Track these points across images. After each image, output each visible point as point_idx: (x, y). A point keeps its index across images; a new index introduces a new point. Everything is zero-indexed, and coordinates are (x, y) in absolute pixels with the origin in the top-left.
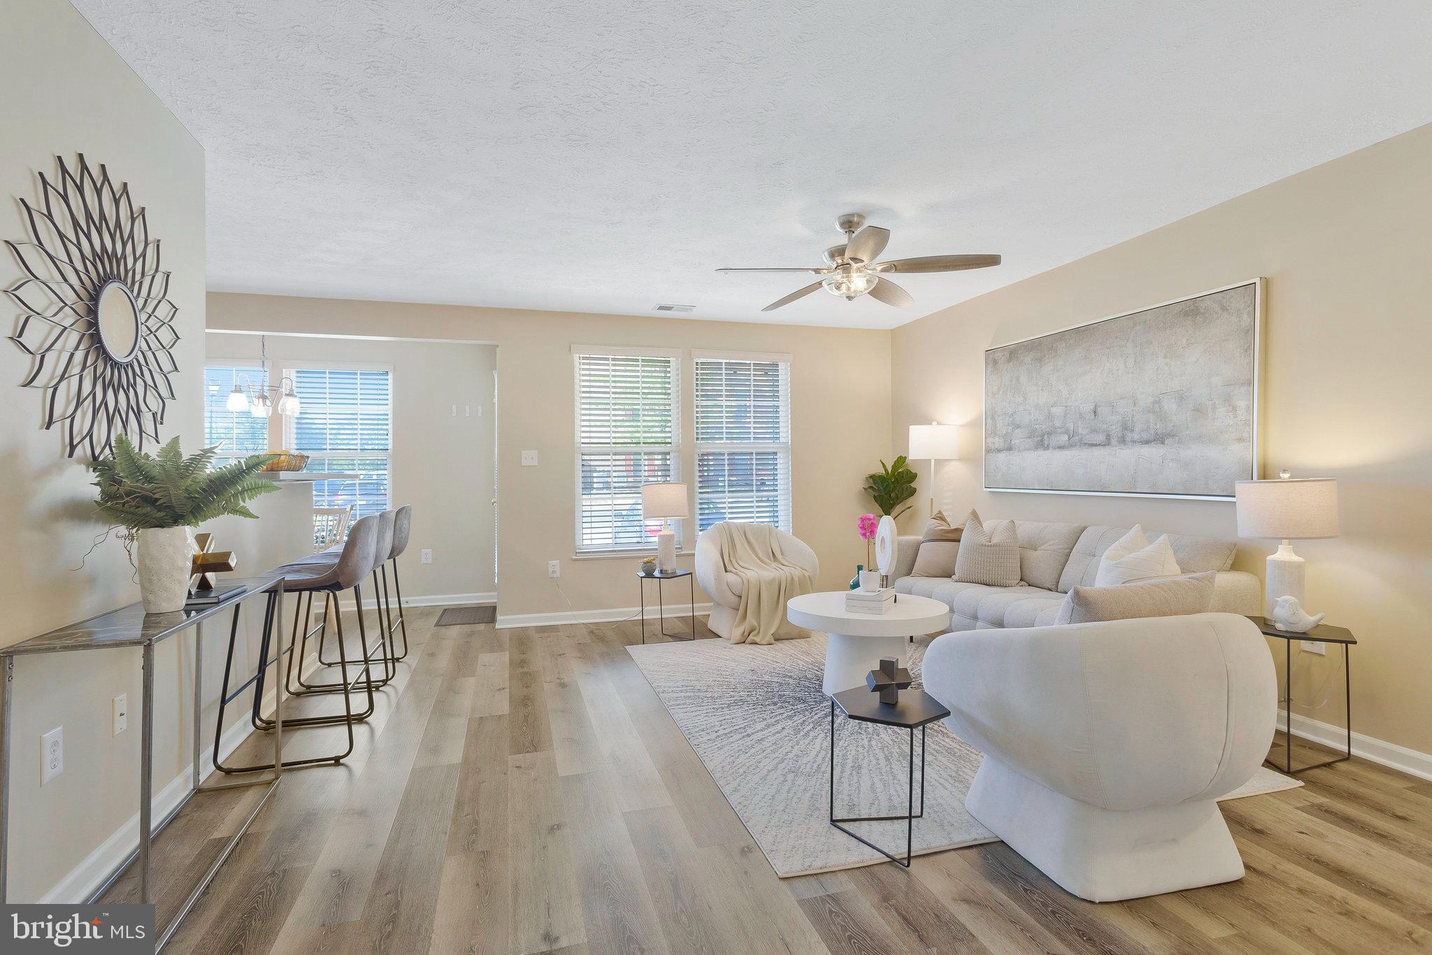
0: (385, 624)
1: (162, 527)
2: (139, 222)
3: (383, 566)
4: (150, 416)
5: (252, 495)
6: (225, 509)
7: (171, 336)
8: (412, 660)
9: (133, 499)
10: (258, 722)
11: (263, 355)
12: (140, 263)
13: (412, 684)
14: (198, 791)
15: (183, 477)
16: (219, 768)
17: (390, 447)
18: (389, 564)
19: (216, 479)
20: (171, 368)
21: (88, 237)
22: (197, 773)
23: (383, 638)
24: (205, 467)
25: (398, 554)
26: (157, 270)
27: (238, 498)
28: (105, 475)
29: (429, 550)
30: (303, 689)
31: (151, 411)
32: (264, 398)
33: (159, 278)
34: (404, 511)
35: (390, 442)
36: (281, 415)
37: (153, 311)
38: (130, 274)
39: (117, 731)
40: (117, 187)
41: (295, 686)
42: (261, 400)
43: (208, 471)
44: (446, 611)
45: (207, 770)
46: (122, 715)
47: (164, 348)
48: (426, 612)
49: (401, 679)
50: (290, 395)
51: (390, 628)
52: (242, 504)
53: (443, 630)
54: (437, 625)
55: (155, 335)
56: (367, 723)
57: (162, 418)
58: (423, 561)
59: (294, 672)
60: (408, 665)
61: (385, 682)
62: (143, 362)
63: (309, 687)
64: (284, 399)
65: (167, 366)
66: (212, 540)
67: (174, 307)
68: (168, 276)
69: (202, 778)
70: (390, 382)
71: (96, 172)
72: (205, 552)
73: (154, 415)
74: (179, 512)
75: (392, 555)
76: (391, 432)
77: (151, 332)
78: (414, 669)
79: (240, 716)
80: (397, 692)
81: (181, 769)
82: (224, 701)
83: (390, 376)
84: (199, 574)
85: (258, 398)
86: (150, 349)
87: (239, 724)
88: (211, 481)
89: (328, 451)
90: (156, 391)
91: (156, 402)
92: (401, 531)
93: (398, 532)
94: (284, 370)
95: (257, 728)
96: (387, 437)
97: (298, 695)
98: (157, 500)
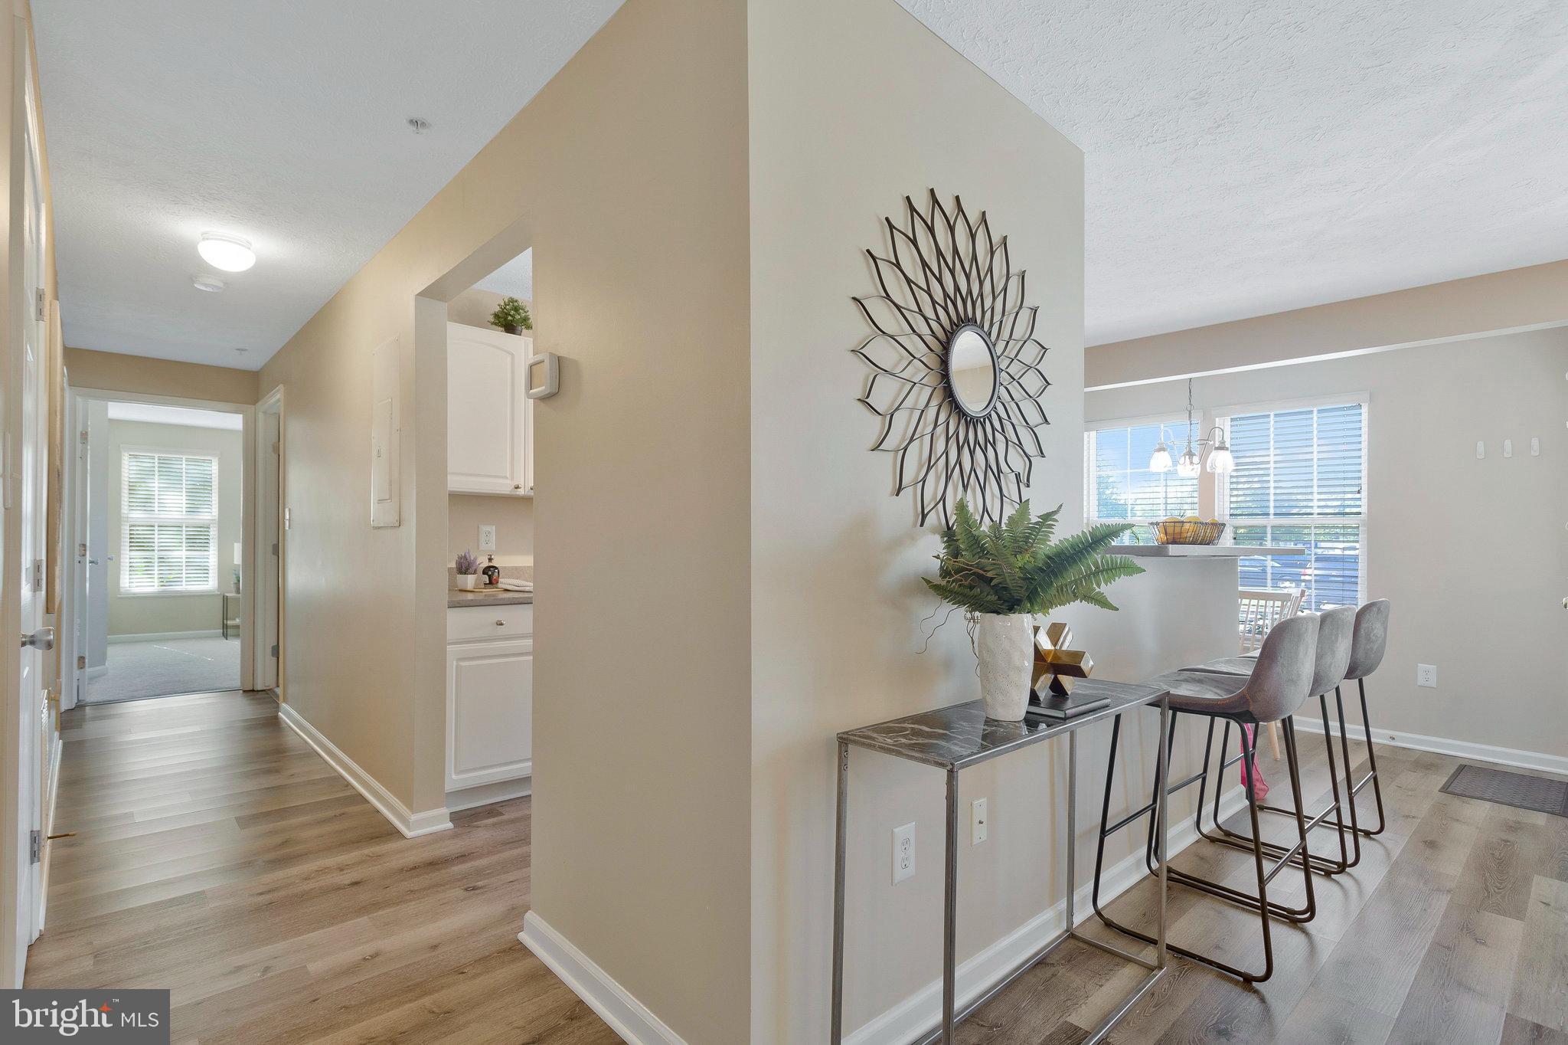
0: (1341, 775)
1: (998, 613)
2: (999, 255)
3: (1337, 689)
4: (1012, 477)
5: (1109, 577)
6: (1075, 597)
7: (1041, 383)
8: (1396, 839)
9: (966, 577)
10: (1155, 865)
11: (1191, 402)
12: (1000, 300)
13: (1389, 885)
14: (1071, 935)
15: (1019, 551)
16: (1098, 913)
17: (1364, 509)
18: (1350, 688)
19: (1056, 555)
20: (1039, 419)
21: (940, 281)
22: (1070, 913)
23: (1337, 799)
24: (1046, 539)
25: (1368, 671)
26: (1021, 307)
27: (1091, 582)
28: (951, 547)
29: (1432, 668)
30: (1219, 835)
31: (1013, 471)
32: (1190, 454)
33: (1025, 316)
34: (1375, 609)
35: (1364, 502)
36: (1214, 474)
37: (1016, 356)
38: (988, 315)
39: (976, 841)
40: (973, 218)
41: (1208, 827)
42: (1187, 457)
43: (1052, 544)
44: (1463, 769)
45: (1083, 913)
46: (981, 822)
47: (1031, 397)
48: (1427, 763)
49: (1371, 870)
50: (1222, 448)
51: (1350, 787)
52: (1098, 590)
53: (1456, 803)
54: (1445, 789)
55: (1018, 383)
56: (1304, 931)
57: (1028, 480)
58: (1421, 681)
59: (1208, 808)
60: (1386, 849)
61: (1342, 867)
62: (1003, 415)
63: (1228, 834)
64: (1214, 453)
65: (1033, 417)
66: (1068, 633)
67: (1044, 348)
68: (1036, 311)
69: (1077, 920)
70: (1365, 417)
71: (949, 207)
72: (1058, 647)
73: (1018, 476)
74: (1016, 596)
75: (1354, 671)
76: (1365, 488)
77: (1014, 379)
78: (1396, 862)
79: (1132, 849)
80: (1361, 892)
81: (1053, 900)
82: (1104, 833)
83: (1365, 410)
84: (1049, 675)
85: (1185, 455)
86: (1013, 399)
87: (1130, 860)
88: (1049, 558)
89: (1315, 516)
90: (1020, 447)
91: (1021, 460)
92: (1368, 639)
93: (1362, 640)
94: (1217, 419)
95: (1152, 872)
96: (1358, 496)
97: (1212, 840)
98: (992, 579)
